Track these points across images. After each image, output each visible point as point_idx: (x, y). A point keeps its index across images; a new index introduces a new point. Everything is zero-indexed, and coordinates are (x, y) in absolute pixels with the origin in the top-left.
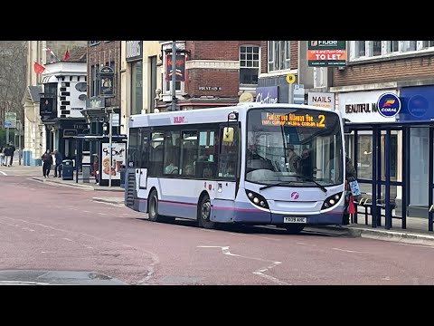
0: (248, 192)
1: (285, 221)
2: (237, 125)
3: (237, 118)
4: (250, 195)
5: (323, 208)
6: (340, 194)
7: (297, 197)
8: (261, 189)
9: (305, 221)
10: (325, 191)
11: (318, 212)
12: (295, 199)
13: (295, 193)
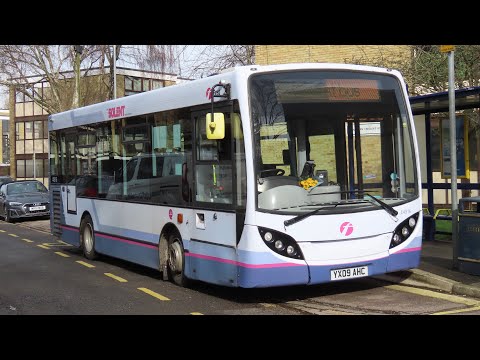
0: (263, 231)
1: (333, 278)
2: (229, 107)
3: (228, 94)
4: (268, 236)
5: (393, 244)
6: (415, 217)
7: (350, 230)
8: (287, 223)
9: (366, 272)
10: (394, 213)
11: (386, 255)
12: (347, 234)
13: (346, 224)
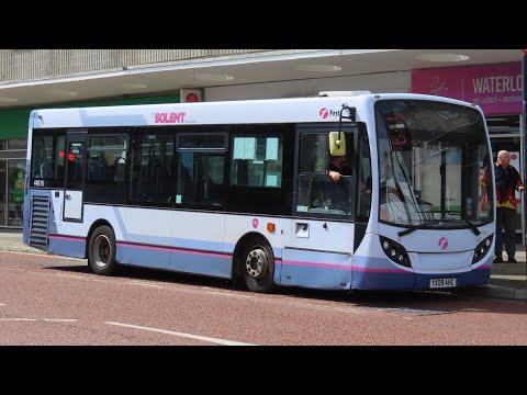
0: (383, 239)
1: (431, 286)
3: (353, 116)
4: (386, 245)
5: (474, 261)
6: (490, 238)
7: (446, 245)
8: (401, 234)
9: (454, 283)
10: (477, 233)
11: (469, 269)
12: (444, 248)
13: (442, 239)
